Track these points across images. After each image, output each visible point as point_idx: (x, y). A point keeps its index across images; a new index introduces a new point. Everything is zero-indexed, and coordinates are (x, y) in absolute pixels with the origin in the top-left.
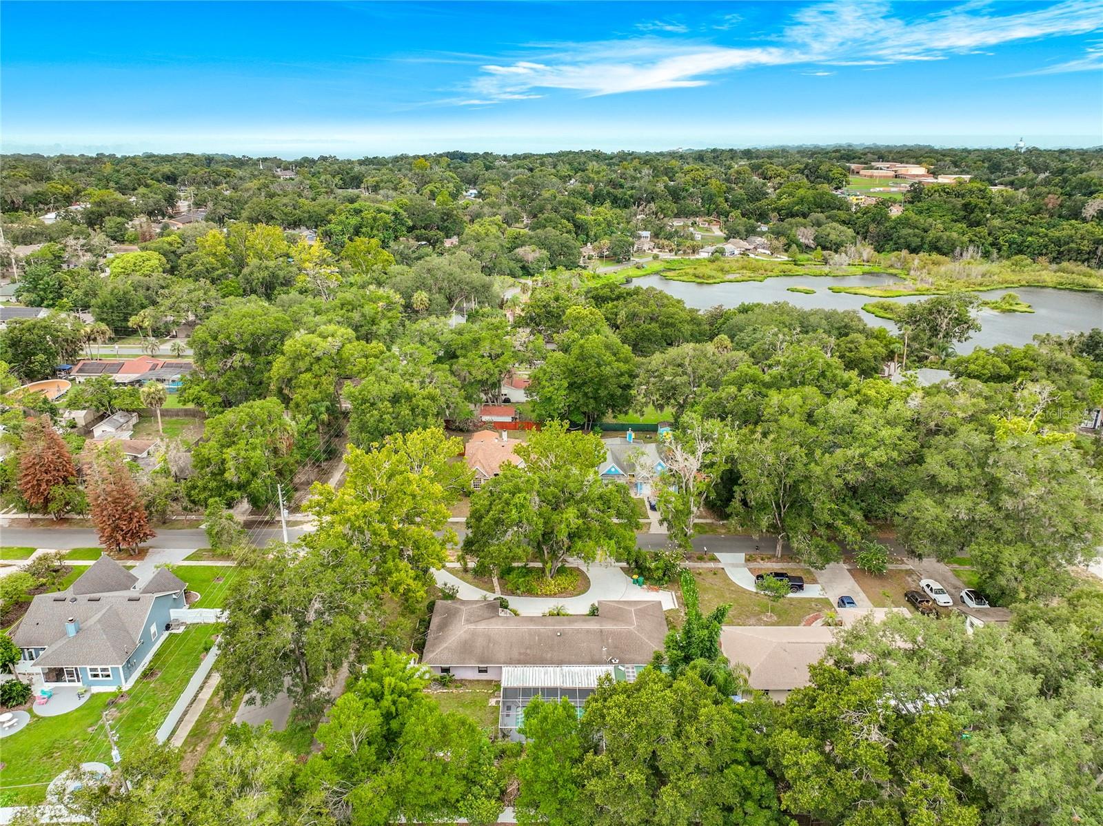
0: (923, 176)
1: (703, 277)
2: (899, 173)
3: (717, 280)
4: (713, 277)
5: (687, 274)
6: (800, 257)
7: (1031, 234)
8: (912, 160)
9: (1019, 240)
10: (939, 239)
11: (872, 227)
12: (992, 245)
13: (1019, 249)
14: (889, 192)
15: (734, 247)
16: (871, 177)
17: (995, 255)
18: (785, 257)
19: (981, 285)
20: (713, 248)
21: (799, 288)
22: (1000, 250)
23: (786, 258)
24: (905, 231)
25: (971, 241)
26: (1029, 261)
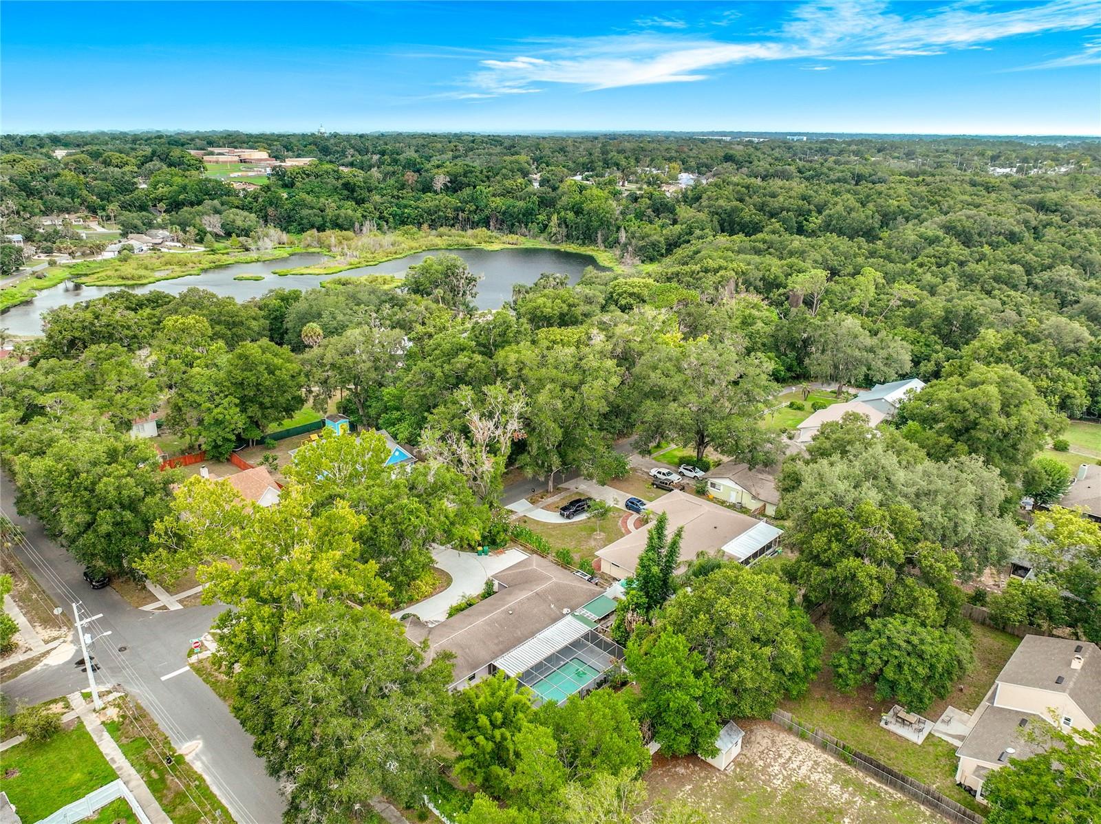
0: (266, 160)
1: (133, 278)
2: (243, 158)
3: (151, 280)
4: (145, 277)
5: (109, 277)
6: (217, 245)
7: (406, 207)
8: (245, 145)
9: (399, 212)
10: (338, 217)
11: (271, 211)
12: (380, 218)
13: (402, 221)
14: (248, 177)
15: (137, 242)
16: (217, 162)
17: (386, 227)
18: (200, 248)
19: (396, 253)
20: (119, 246)
21: (246, 276)
22: (387, 222)
23: (203, 249)
24: (305, 212)
25: (364, 216)
26: (415, 229)
